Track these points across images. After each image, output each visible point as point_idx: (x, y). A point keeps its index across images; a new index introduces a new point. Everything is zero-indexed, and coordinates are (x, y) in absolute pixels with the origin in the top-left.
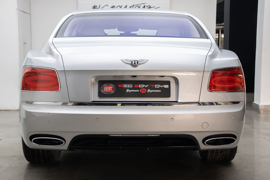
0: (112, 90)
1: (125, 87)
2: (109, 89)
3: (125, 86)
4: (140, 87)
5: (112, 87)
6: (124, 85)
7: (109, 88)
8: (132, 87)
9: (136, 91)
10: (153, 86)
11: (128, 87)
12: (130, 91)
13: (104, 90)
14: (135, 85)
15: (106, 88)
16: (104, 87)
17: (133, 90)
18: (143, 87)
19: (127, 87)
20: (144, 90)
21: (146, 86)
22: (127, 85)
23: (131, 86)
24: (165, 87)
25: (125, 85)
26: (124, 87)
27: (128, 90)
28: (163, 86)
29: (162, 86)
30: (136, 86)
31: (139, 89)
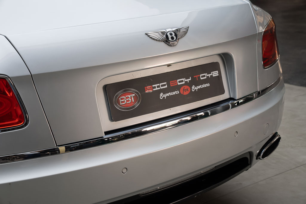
0: (135, 101)
1: (157, 89)
2: (129, 101)
3: (155, 87)
4: (179, 84)
5: (134, 95)
6: (153, 86)
7: (128, 97)
8: (166, 87)
9: (174, 93)
10: (198, 77)
11: (161, 88)
12: (165, 96)
13: (121, 104)
14: (171, 82)
15: (123, 99)
16: (119, 97)
17: (170, 93)
18: (184, 83)
19: (159, 88)
20: (187, 89)
21: (188, 80)
22: (158, 85)
23: (164, 85)
24: (214, 76)
25: (156, 85)
26: (154, 90)
27: (161, 95)
28: (211, 75)
29: (209, 75)
30: (172, 84)
31: (178, 88)
